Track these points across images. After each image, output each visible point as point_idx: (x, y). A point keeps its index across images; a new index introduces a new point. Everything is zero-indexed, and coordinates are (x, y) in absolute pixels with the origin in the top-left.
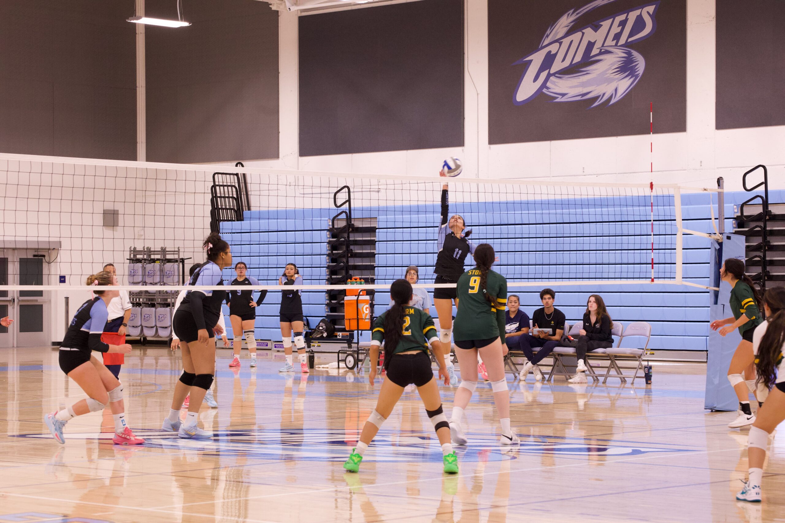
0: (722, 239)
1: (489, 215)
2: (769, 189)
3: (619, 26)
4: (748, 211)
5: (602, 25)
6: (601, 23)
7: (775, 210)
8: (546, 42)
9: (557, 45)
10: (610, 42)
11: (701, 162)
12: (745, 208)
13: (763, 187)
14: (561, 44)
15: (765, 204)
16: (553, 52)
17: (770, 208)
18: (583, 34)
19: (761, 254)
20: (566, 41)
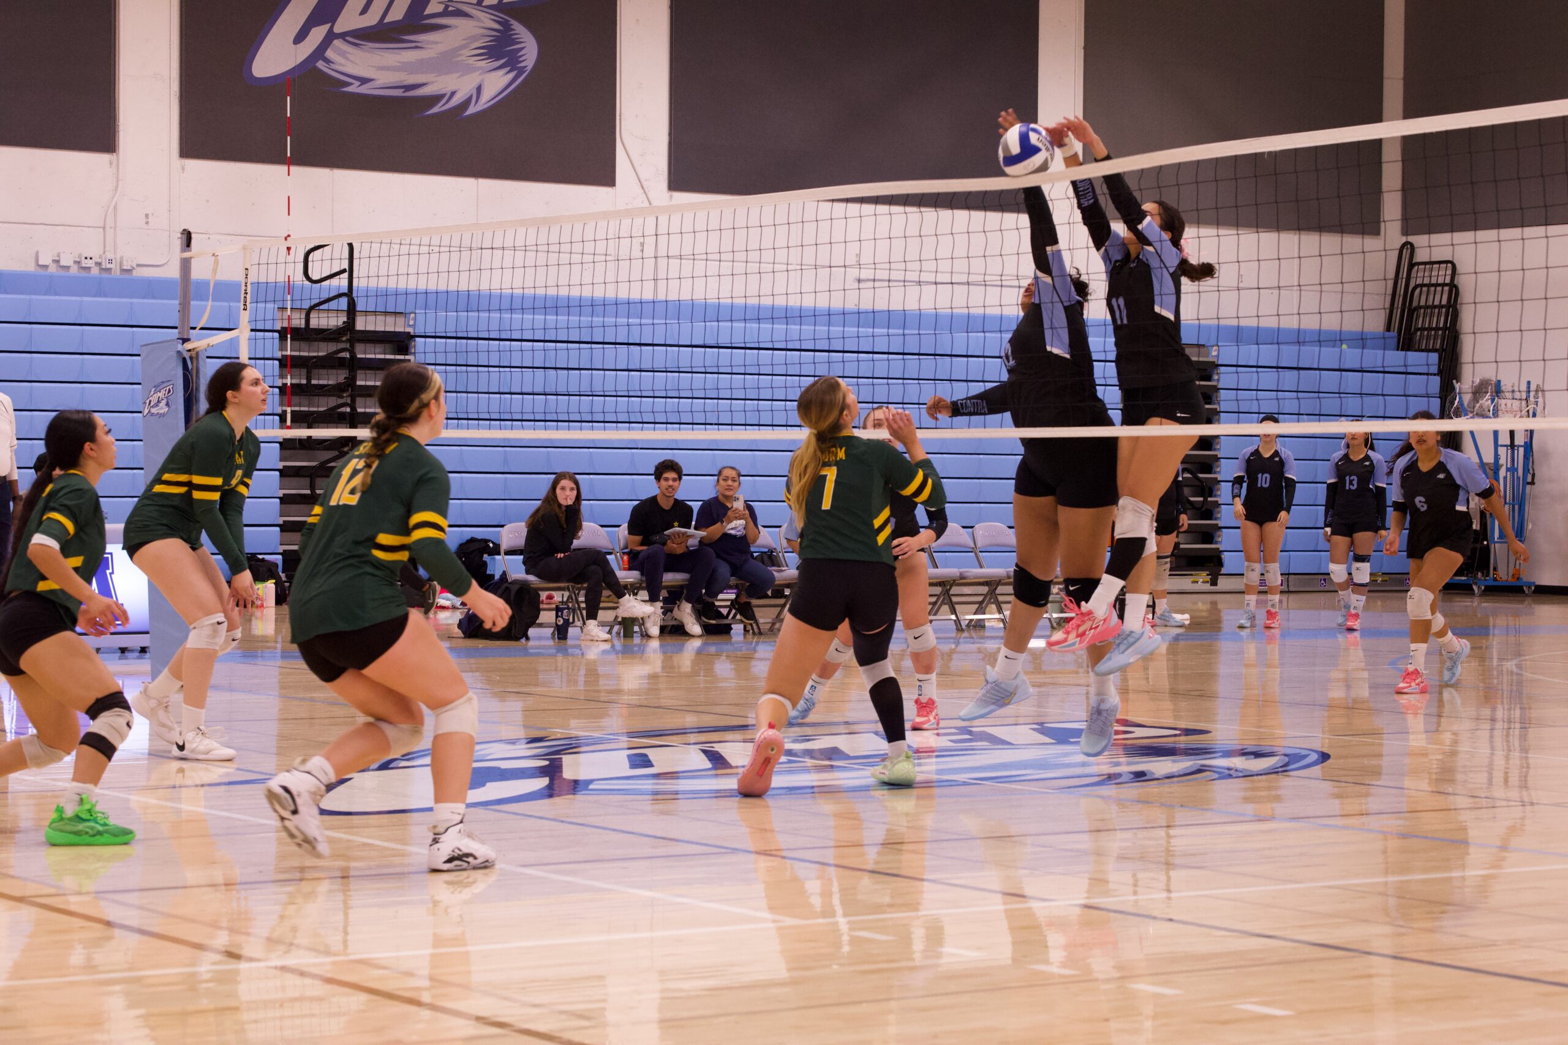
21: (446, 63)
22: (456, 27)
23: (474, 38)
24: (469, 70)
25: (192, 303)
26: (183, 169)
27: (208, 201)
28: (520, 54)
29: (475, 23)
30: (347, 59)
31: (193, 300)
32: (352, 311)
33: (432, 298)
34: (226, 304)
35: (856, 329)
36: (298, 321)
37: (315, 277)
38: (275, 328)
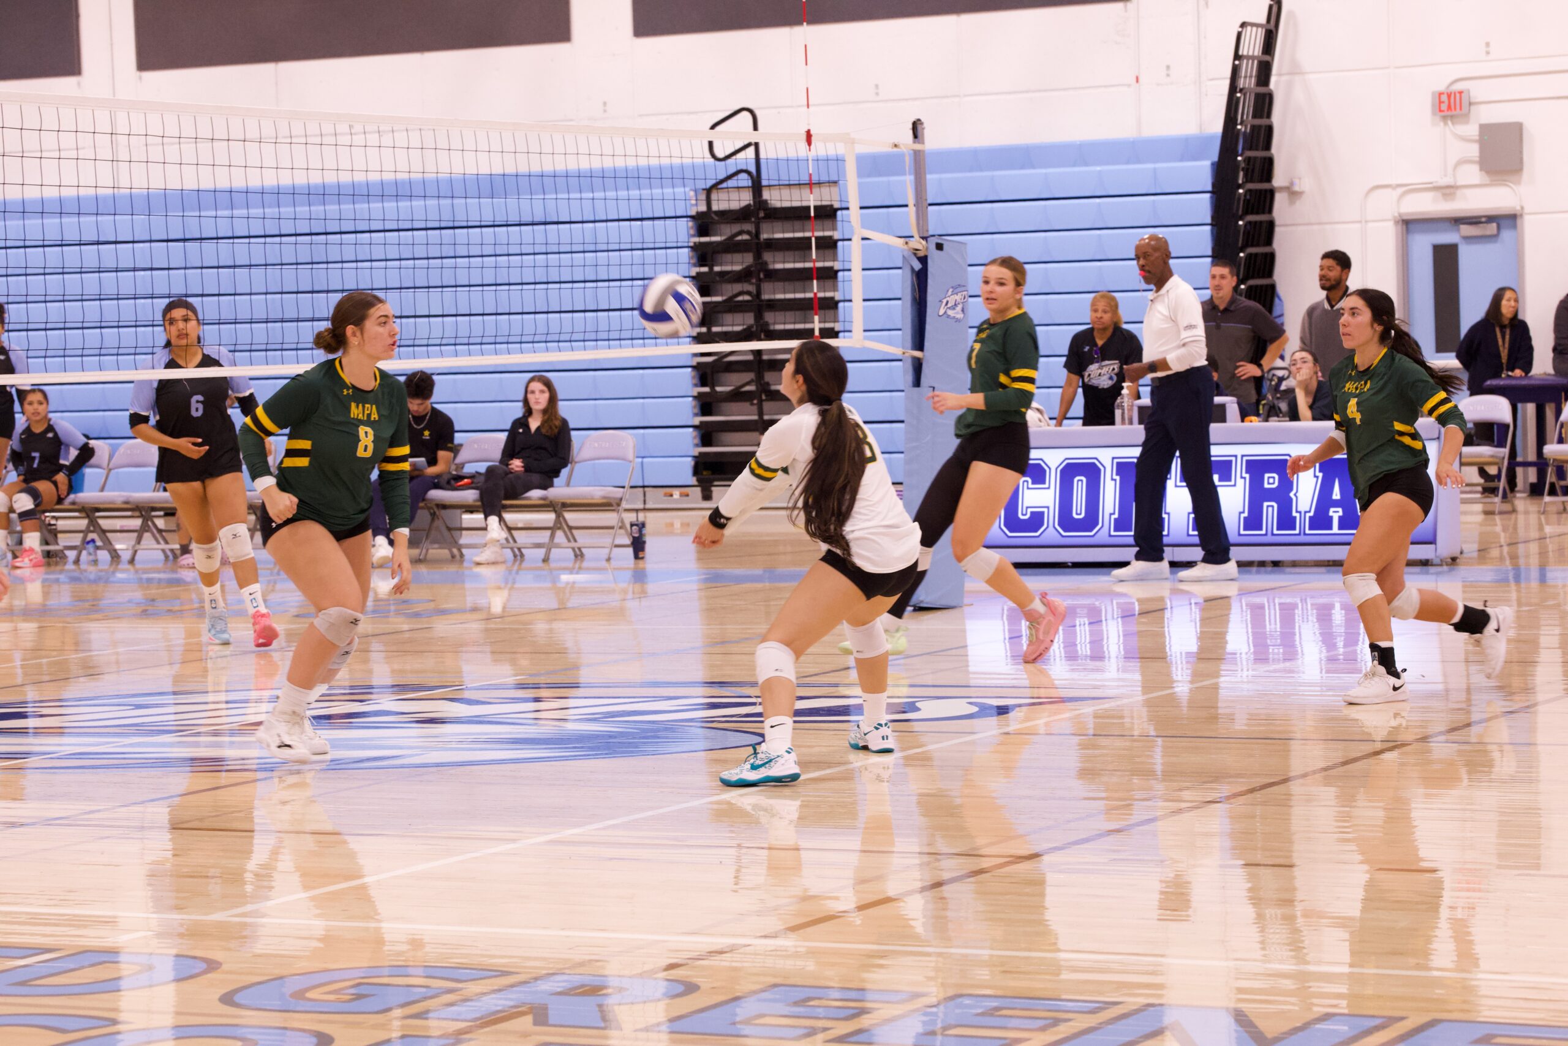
0: (927, 249)
1: (158, 221)
2: (762, 155)
4: (723, 202)
7: (776, 198)
11: (605, 104)
12: (714, 196)
13: (751, 151)
15: (757, 187)
17: (766, 195)
19: (752, 288)
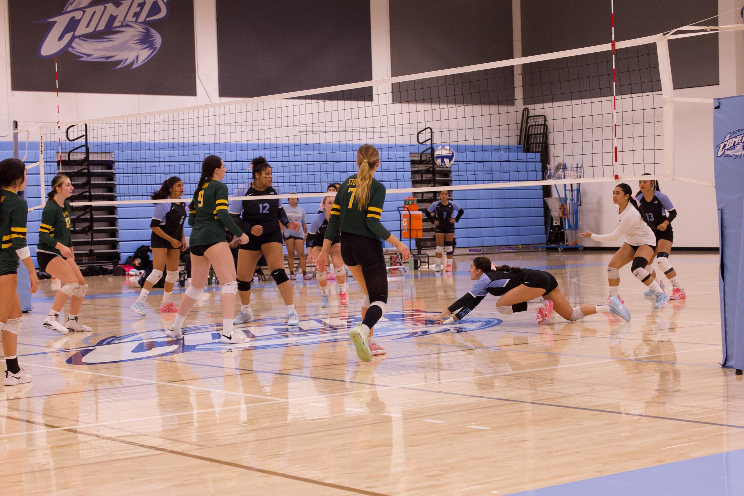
3: (138, 7)
5: (122, 4)
6: (122, 2)
8: (70, 8)
9: (80, 13)
10: (130, 18)
14: (84, 12)
16: (77, 18)
18: (105, 7)
20: (89, 11)
21: (123, 47)
22: (126, 31)
23: (134, 36)
24: (132, 49)
25: (19, 151)
26: (13, 95)
27: (24, 108)
28: (154, 42)
29: (135, 30)
30: (81, 47)
31: (20, 150)
32: (87, 152)
33: (121, 146)
34: (34, 151)
35: (300, 152)
36: (65, 157)
37: (71, 138)
38: (55, 161)
